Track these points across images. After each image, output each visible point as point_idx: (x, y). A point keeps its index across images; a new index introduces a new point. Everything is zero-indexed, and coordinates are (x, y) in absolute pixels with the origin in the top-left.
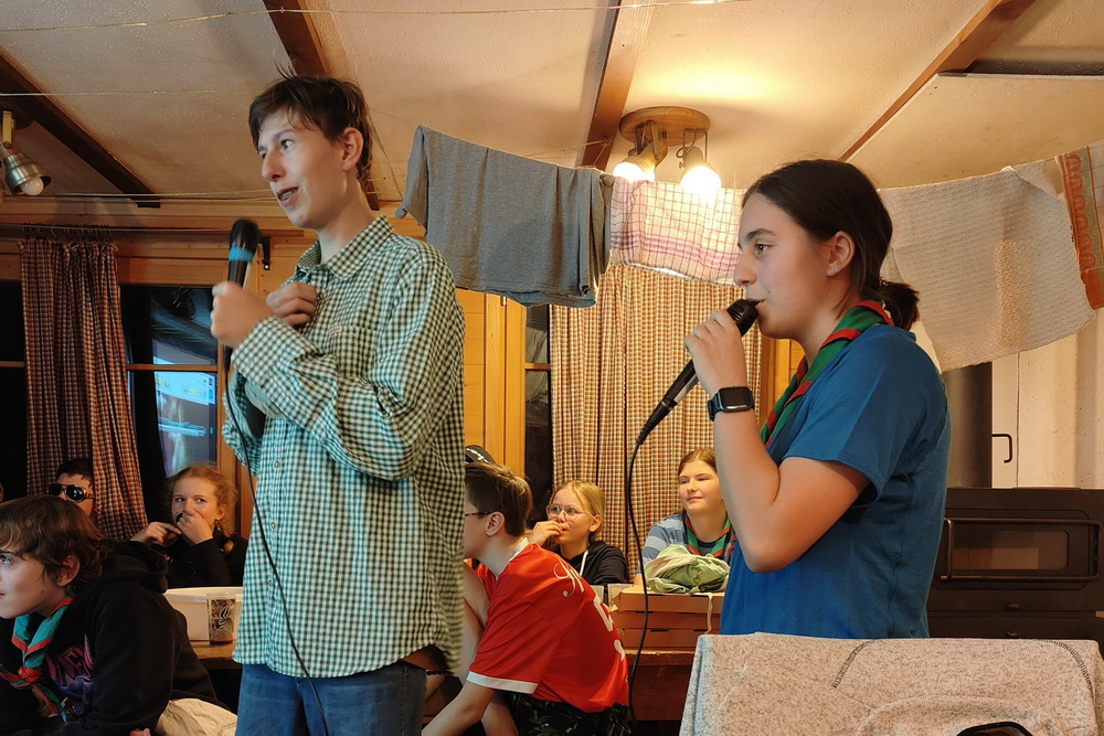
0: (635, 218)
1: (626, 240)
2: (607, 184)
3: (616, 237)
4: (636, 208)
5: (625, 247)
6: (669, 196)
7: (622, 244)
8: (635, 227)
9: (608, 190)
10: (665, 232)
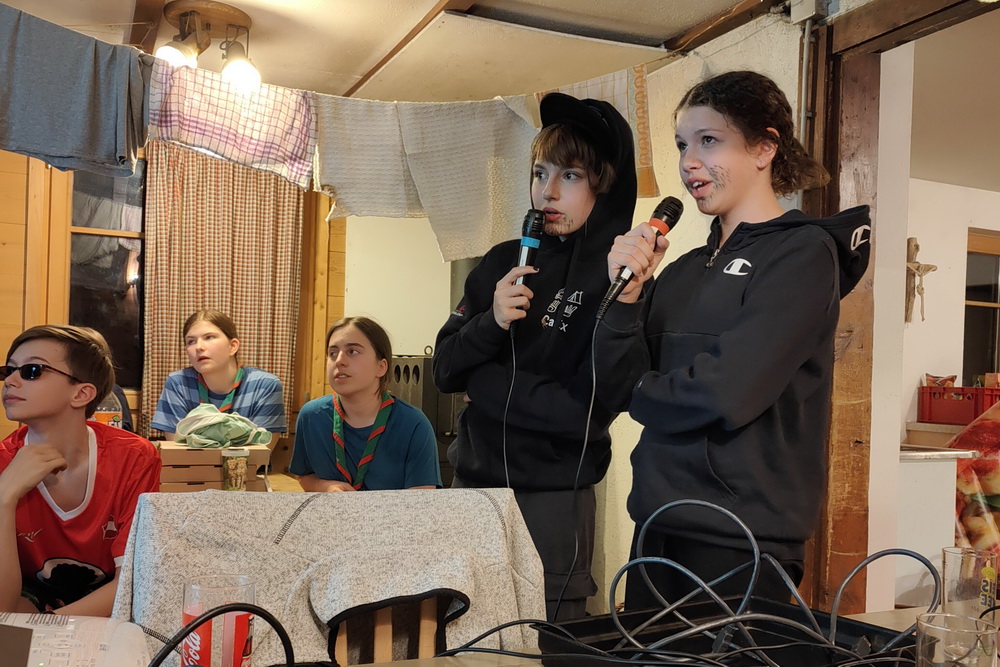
0: (174, 99)
1: (164, 118)
2: (146, 65)
3: (155, 114)
4: (175, 90)
5: (164, 124)
6: (208, 83)
7: (161, 121)
8: (174, 107)
9: (147, 69)
10: (203, 115)
